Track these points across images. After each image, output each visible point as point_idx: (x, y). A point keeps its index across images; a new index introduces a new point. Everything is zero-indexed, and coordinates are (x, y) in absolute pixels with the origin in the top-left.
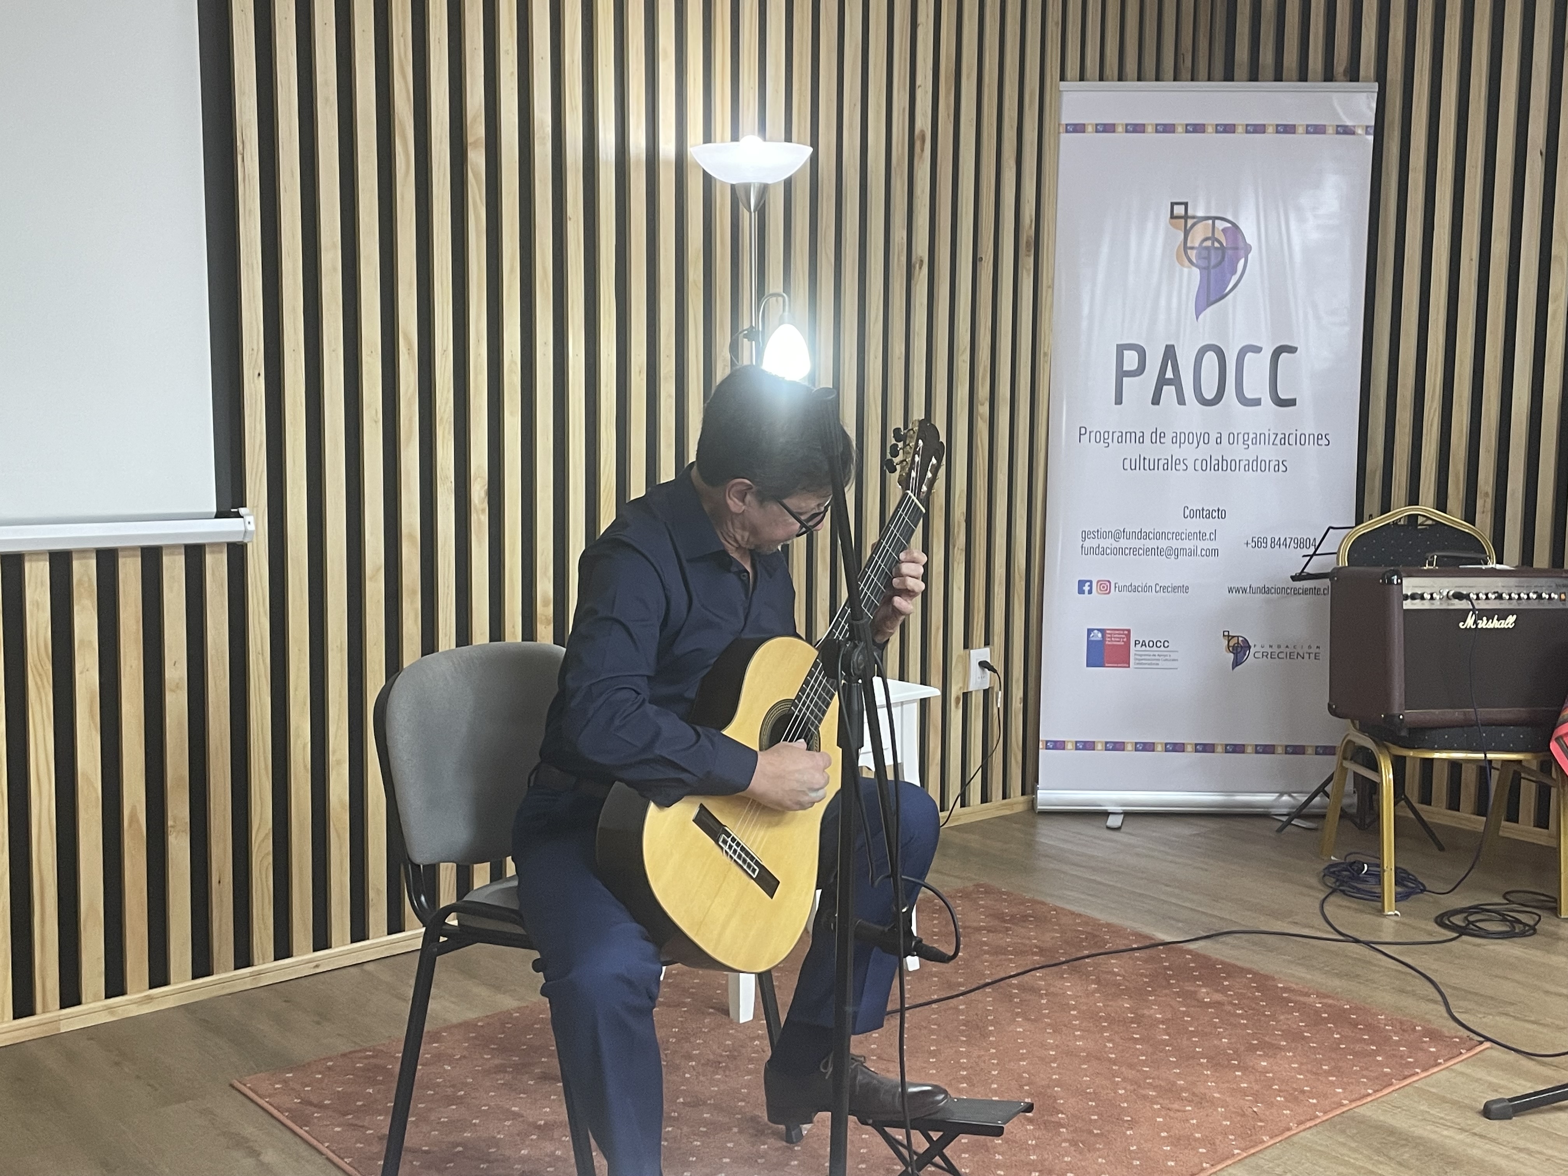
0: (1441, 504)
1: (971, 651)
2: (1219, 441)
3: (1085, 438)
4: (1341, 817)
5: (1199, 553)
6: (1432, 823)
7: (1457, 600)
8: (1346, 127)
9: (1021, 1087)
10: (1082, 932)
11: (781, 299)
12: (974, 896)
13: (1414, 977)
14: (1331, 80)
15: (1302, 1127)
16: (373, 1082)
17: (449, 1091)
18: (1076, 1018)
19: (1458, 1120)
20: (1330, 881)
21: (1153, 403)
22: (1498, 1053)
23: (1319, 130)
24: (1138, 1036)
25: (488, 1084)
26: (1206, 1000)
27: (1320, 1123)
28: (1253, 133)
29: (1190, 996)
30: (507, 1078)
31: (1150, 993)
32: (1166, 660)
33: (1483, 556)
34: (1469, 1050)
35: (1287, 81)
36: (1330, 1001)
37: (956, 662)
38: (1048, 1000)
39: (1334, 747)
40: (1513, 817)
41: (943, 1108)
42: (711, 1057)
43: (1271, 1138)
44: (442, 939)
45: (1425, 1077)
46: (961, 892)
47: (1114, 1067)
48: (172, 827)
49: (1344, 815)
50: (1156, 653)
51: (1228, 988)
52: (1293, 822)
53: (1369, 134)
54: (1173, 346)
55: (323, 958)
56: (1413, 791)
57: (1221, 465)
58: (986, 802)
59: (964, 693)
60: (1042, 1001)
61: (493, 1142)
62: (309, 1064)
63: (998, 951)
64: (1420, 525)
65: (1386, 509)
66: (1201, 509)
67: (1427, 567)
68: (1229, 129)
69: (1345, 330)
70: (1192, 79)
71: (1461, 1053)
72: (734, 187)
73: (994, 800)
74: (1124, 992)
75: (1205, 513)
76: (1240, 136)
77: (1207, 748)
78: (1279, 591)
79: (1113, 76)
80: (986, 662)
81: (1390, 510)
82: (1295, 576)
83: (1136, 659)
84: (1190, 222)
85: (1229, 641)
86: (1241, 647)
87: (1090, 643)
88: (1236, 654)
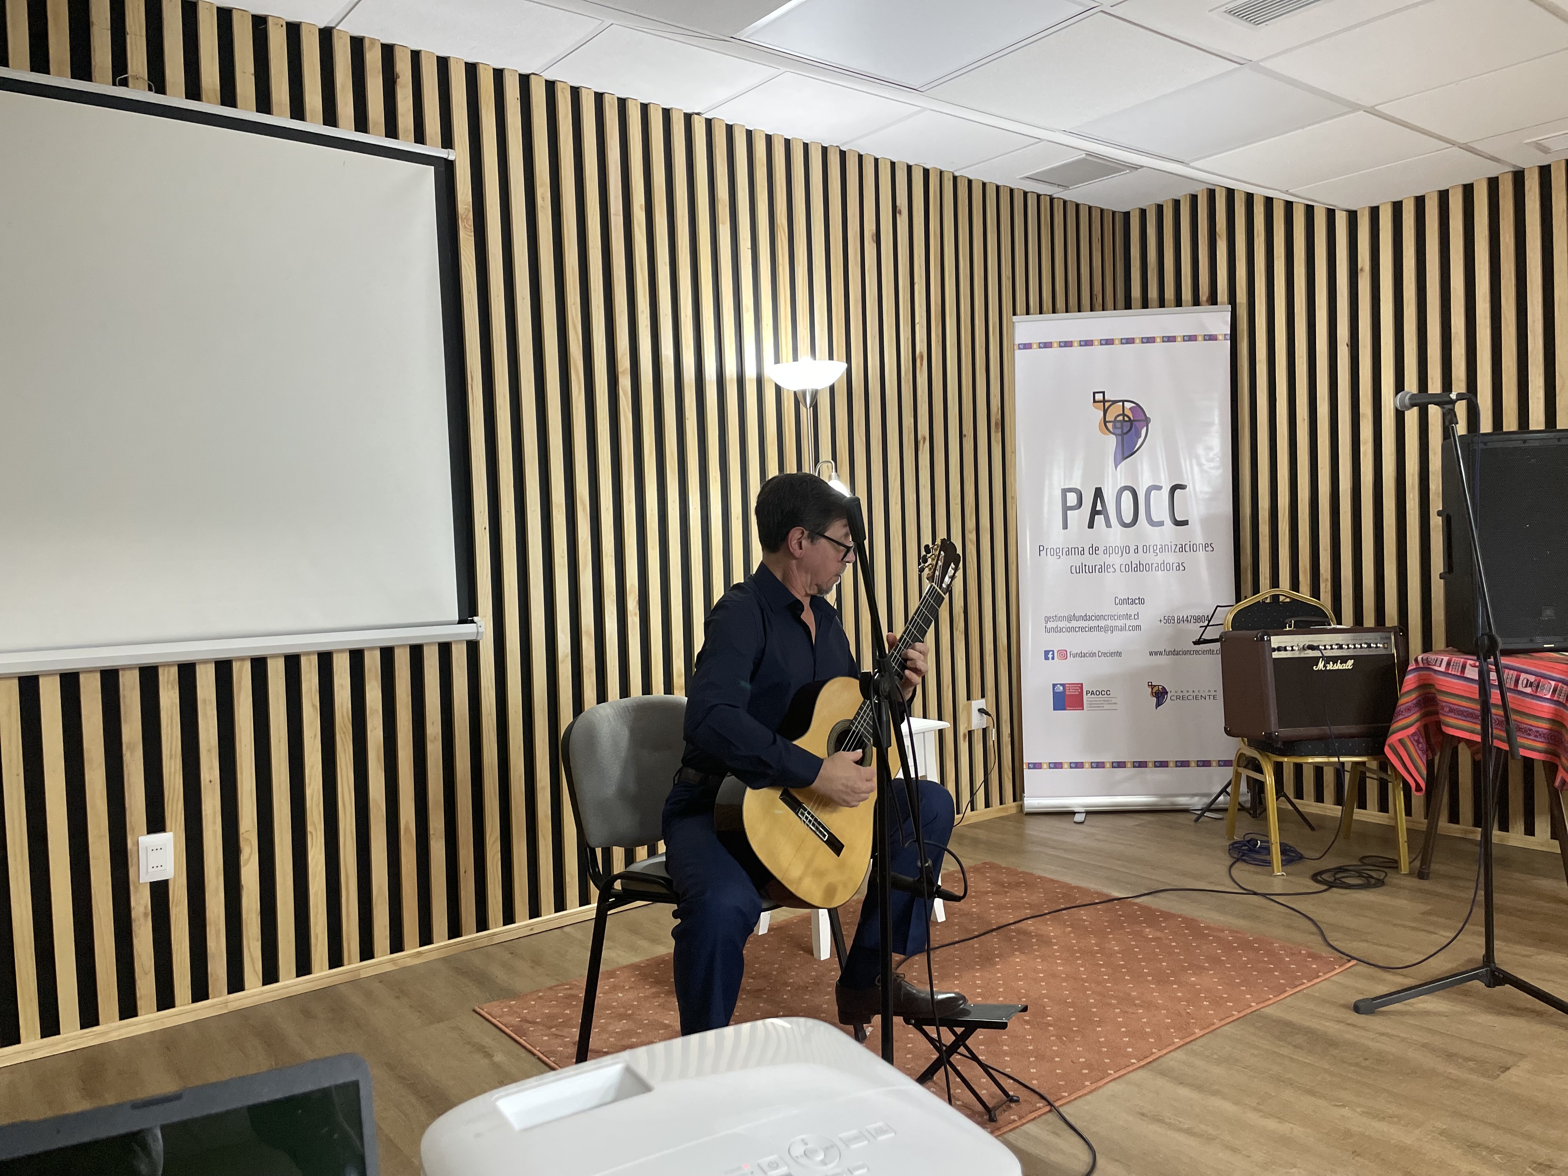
0: (1295, 585)
1: (972, 702)
2: (1136, 551)
3: (1043, 553)
4: (1240, 810)
5: (1127, 628)
7: (1310, 651)
8: (1210, 335)
11: (829, 465)
12: (982, 870)
13: (1298, 917)
14: (1198, 305)
15: (1224, 1022)
16: (569, 1006)
17: (622, 1010)
18: (1057, 951)
19: (1336, 1015)
20: (1234, 853)
21: (1089, 528)
22: (1362, 968)
23: (1191, 338)
24: (1102, 962)
25: (648, 1005)
26: (1149, 936)
27: (1236, 1019)
28: (1146, 343)
29: (1138, 934)
30: (660, 1001)
31: (1110, 933)
32: (1109, 704)
34: (1341, 966)
35: (1168, 307)
36: (1239, 935)
37: (963, 709)
38: (1037, 940)
39: (1232, 761)
40: (1363, 805)
42: (801, 984)
43: (1201, 1030)
44: (610, 900)
45: (1310, 986)
46: (973, 868)
47: (1086, 984)
48: (434, 834)
49: (1242, 808)
50: (1102, 699)
51: (1165, 928)
52: (1205, 815)
53: (1227, 340)
54: (1100, 488)
55: (536, 924)
56: (1290, 791)
57: (1139, 567)
58: (989, 807)
59: (968, 732)
60: (1033, 940)
62: (526, 995)
63: (1001, 907)
64: (1281, 602)
65: (1256, 590)
66: (1127, 598)
67: (1288, 629)
68: (1130, 341)
69: (1220, 472)
70: (1103, 310)
71: (1335, 968)
72: (795, 393)
73: (994, 805)
74: (1091, 933)
75: (1130, 601)
76: (1138, 346)
77: (1142, 765)
78: (1186, 653)
79: (1048, 311)
80: (983, 709)
81: (1259, 593)
82: (1196, 642)
83: (1087, 704)
84: (1107, 404)
85: (1152, 689)
86: (1161, 693)
87: (1055, 694)
88: (1158, 698)
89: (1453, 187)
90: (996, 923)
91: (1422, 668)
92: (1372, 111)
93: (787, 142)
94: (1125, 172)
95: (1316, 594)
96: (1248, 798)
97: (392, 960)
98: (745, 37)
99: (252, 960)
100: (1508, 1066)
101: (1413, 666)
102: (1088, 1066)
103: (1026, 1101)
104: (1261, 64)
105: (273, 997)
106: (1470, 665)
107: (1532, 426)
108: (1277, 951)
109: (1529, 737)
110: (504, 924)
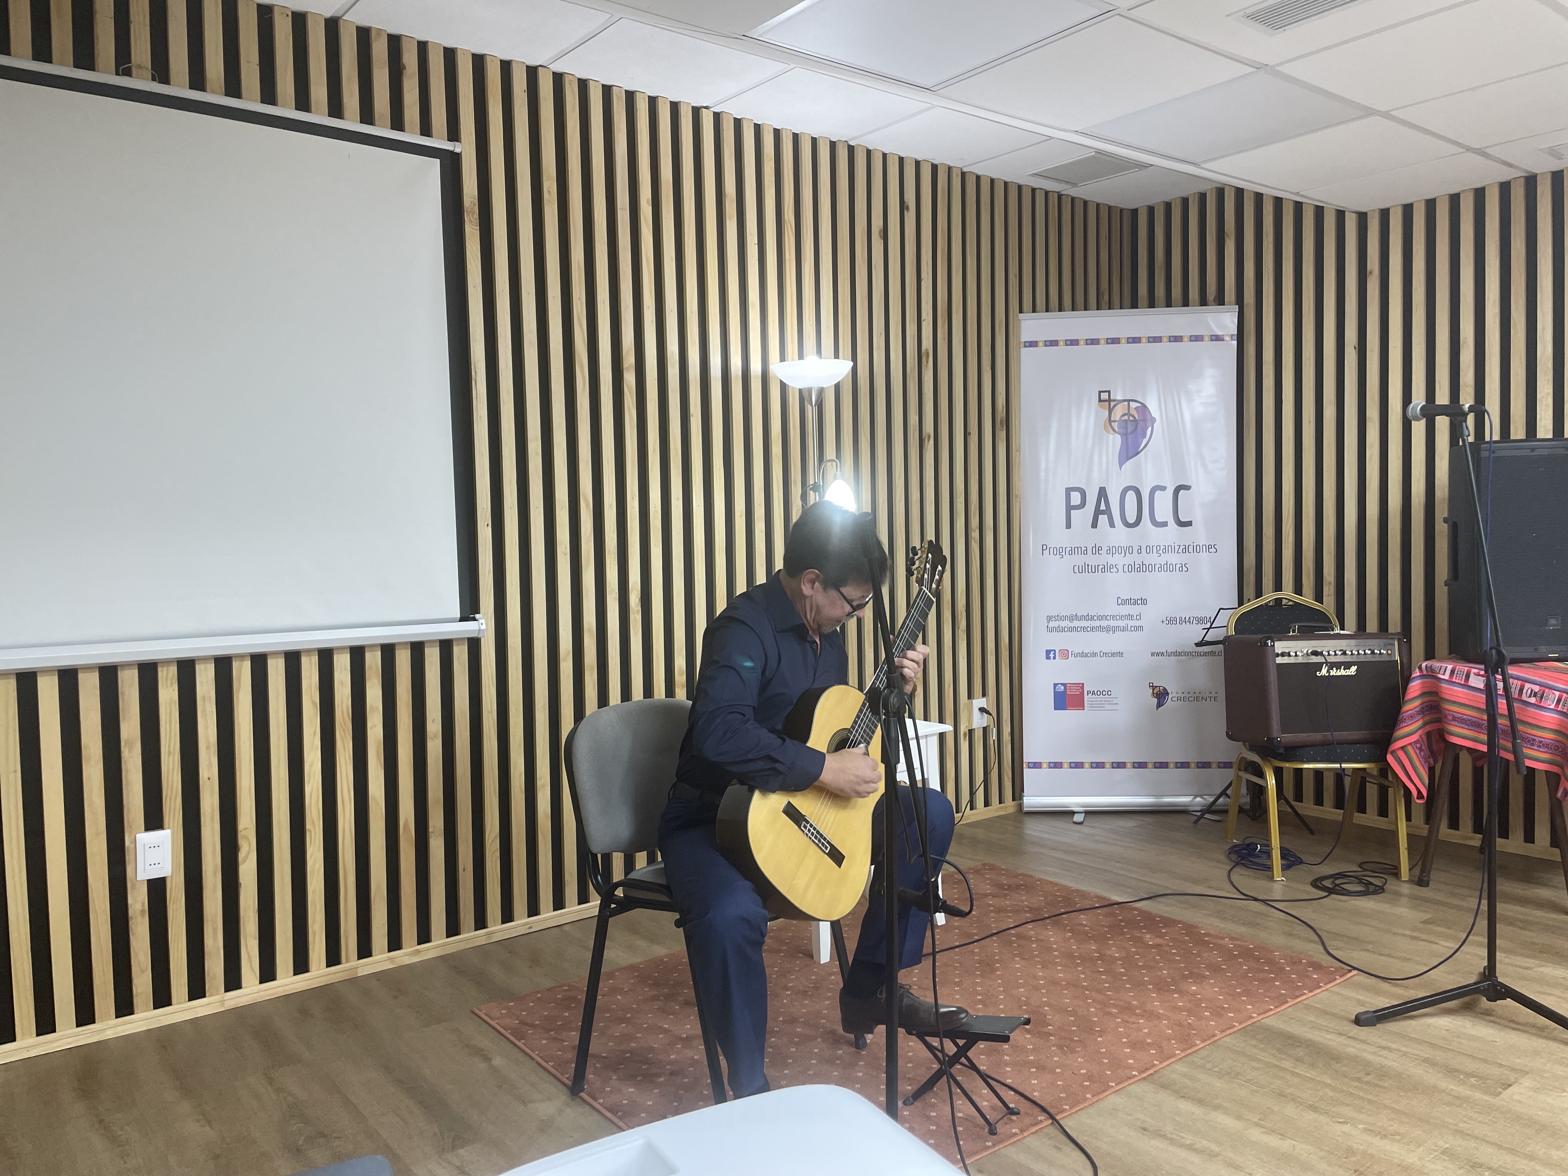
0: (1298, 590)
1: (974, 701)
2: (1139, 552)
3: (1046, 552)
4: (1239, 812)
5: (1129, 629)
6: (1304, 815)
7: (1314, 656)
8: (1217, 336)
9: (1020, 1007)
10: (1060, 896)
11: (834, 463)
12: (983, 872)
13: (1299, 924)
14: (1205, 305)
15: (1224, 1034)
16: (567, 1008)
17: (621, 1014)
18: (1057, 957)
19: (1337, 1028)
20: (1234, 857)
21: (1092, 527)
22: (1364, 979)
23: (1198, 338)
24: (1102, 970)
25: (647, 1008)
26: (1150, 943)
27: (1237, 1030)
28: (1153, 342)
29: (1137, 941)
31: (1110, 939)
32: (1110, 704)
33: (1331, 625)
34: (1342, 976)
35: (1175, 307)
36: (1239, 943)
37: (963, 709)
38: (1037, 945)
39: (1232, 763)
40: (1362, 810)
41: (965, 1023)
42: (802, 988)
43: (1202, 1042)
44: (613, 906)
45: (1311, 996)
46: (974, 868)
47: (1086, 992)
48: (433, 832)
49: (1241, 810)
50: (1103, 700)
51: (1166, 934)
52: (1204, 816)
53: (1234, 340)
54: (1105, 488)
55: (531, 922)
56: (1289, 793)
57: (1142, 568)
58: (988, 806)
59: (969, 730)
60: (1033, 946)
61: (652, 1050)
62: (525, 996)
63: (999, 910)
64: (1284, 605)
65: (1259, 593)
66: (1129, 599)
67: (1291, 634)
68: (1136, 340)
69: (1224, 474)
70: (1110, 308)
71: (1336, 979)
72: (801, 390)
73: (993, 804)
74: (1091, 938)
75: (1132, 601)
76: (1144, 345)
77: (1141, 765)
78: (1187, 654)
79: (1055, 308)
80: (984, 708)
81: (1262, 596)
82: (1198, 643)
83: (1088, 704)
84: (1112, 404)
85: (1153, 690)
86: (1162, 694)
87: (1056, 693)
88: (1159, 699)
89: (1464, 191)
90: (997, 927)
91: (1426, 675)
92: (1388, 116)
93: (796, 136)
94: (1133, 170)
95: (1319, 597)
96: (1248, 799)
97: (390, 959)
98: (758, 36)
99: (249, 957)
100: (1510, 1083)
101: (1416, 673)
102: (1090, 1078)
103: (1027, 1114)
104: (1277, 68)
105: (269, 995)
106: (1475, 674)
107: (1540, 434)
108: (1277, 960)
109: (1533, 747)
110: (503, 923)
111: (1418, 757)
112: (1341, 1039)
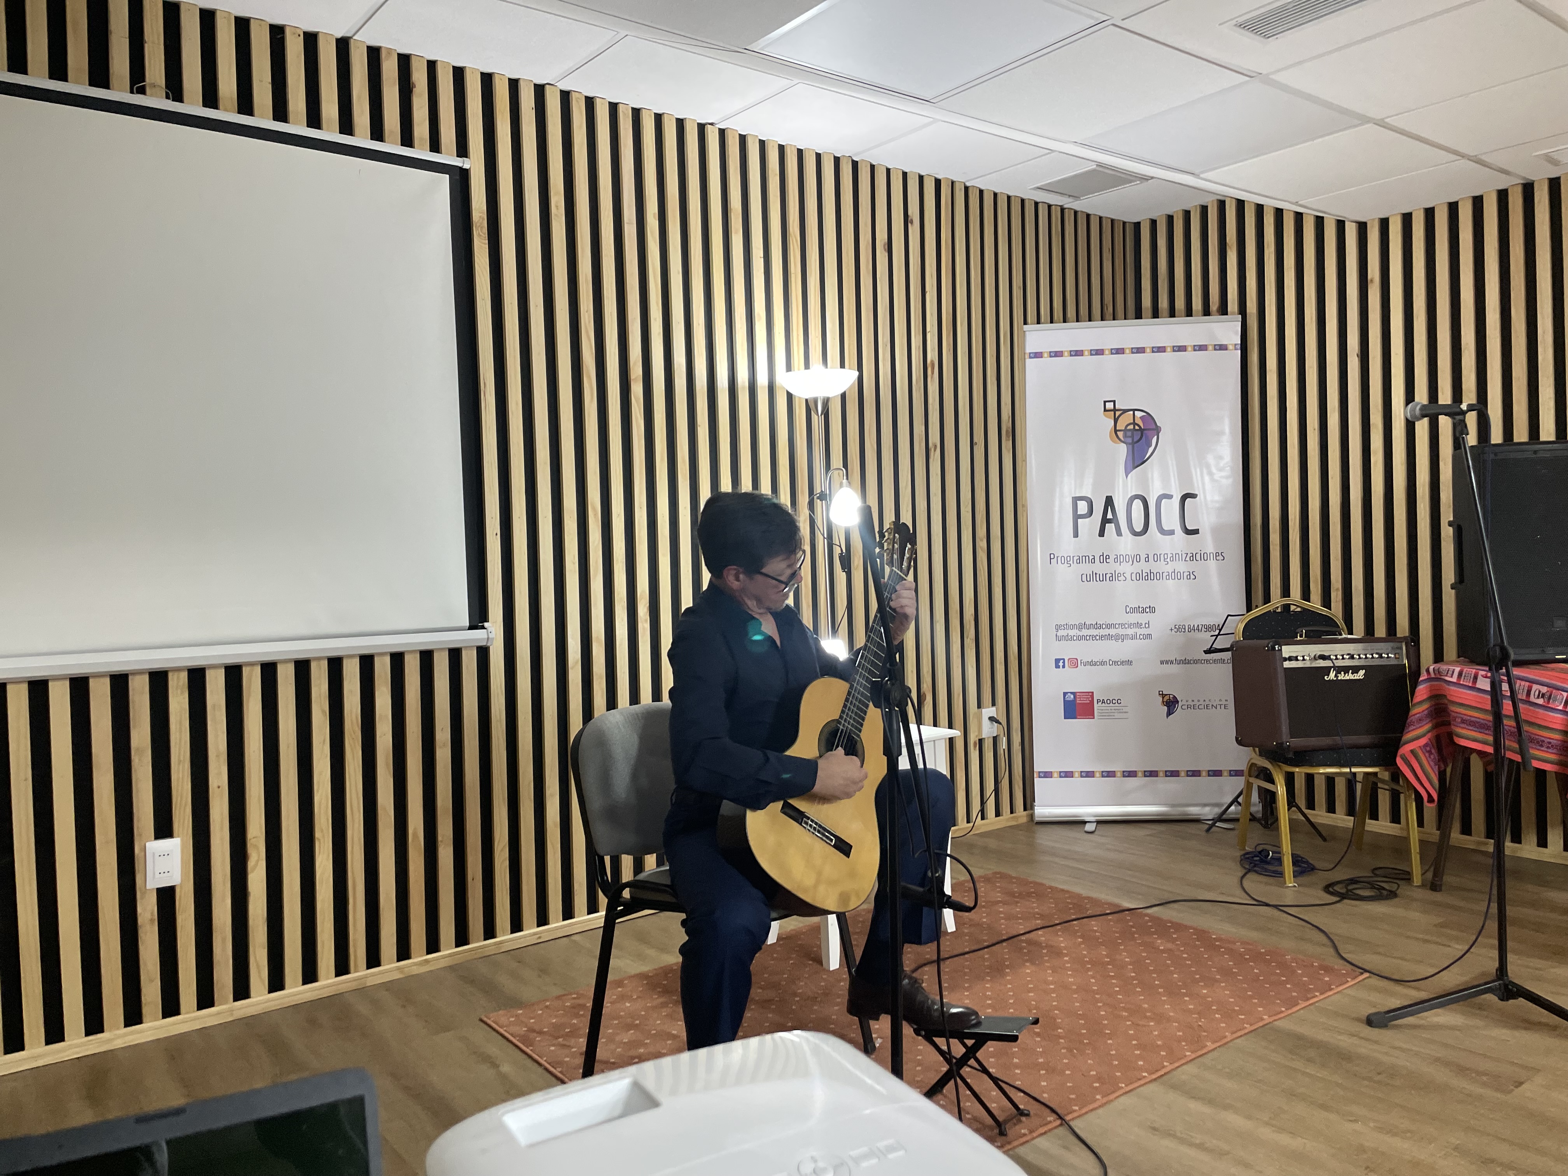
0: (1306, 594)
1: (983, 710)
2: (1147, 560)
3: (1054, 561)
4: (1251, 820)
5: (1138, 637)
6: (1316, 823)
7: (1322, 660)
8: (1221, 345)
10: (1070, 903)
11: (841, 472)
12: (993, 880)
13: (1310, 929)
14: (1209, 315)
15: (1236, 1035)
16: (577, 1016)
17: (629, 1020)
18: (1068, 962)
19: (1348, 1028)
20: (1246, 864)
21: (1100, 536)
22: (1375, 981)
23: (1202, 348)
24: (1113, 974)
26: (1161, 948)
27: (1247, 1032)
28: (1157, 352)
29: (1148, 946)
30: (667, 1011)
31: (1120, 944)
32: (1120, 712)
33: (1338, 629)
34: (1353, 979)
35: (1178, 317)
36: (1251, 947)
37: (973, 717)
38: (1048, 951)
39: (1243, 770)
40: (1375, 816)
42: (810, 994)
43: (1213, 1043)
44: (619, 909)
45: (1323, 999)
46: (983, 878)
47: (1097, 996)
48: (442, 841)
49: (1253, 818)
50: (1113, 708)
51: (1176, 939)
52: (1216, 825)
53: (1237, 349)
54: (1111, 497)
55: (541, 932)
56: (1301, 801)
57: (1150, 576)
58: (999, 816)
59: (979, 740)
60: (1044, 951)
62: (533, 1004)
63: (1009, 917)
64: (1292, 611)
65: (1267, 599)
66: (1137, 607)
67: (1299, 638)
68: (1140, 350)
69: (1230, 481)
70: (1114, 319)
71: (1348, 981)
72: (807, 400)
73: (1004, 814)
74: (1102, 944)
75: (1140, 609)
76: (1148, 355)
77: (1152, 774)
78: (1196, 662)
79: (1059, 320)
80: (993, 717)
81: (1270, 602)
82: (1207, 650)
83: (1099, 713)
84: (1118, 413)
85: (1163, 698)
86: (1172, 702)
87: (1066, 702)
88: (1169, 707)
89: (1462, 199)
90: (1007, 933)
91: (1433, 678)
92: (1381, 124)
93: (800, 152)
94: (1135, 183)
95: (1327, 602)
96: (1259, 808)
97: (398, 968)
98: (760, 49)
99: (258, 966)
100: (1522, 1081)
101: (1423, 676)
102: (1099, 1079)
103: (1036, 1115)
104: (1271, 76)
105: (279, 1005)
106: (1482, 676)
107: (1543, 438)
108: (1289, 964)
109: (1542, 749)
110: (512, 932)
111: (1427, 760)
112: (1355, 1040)
